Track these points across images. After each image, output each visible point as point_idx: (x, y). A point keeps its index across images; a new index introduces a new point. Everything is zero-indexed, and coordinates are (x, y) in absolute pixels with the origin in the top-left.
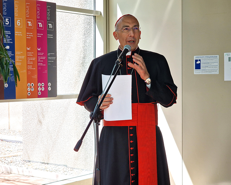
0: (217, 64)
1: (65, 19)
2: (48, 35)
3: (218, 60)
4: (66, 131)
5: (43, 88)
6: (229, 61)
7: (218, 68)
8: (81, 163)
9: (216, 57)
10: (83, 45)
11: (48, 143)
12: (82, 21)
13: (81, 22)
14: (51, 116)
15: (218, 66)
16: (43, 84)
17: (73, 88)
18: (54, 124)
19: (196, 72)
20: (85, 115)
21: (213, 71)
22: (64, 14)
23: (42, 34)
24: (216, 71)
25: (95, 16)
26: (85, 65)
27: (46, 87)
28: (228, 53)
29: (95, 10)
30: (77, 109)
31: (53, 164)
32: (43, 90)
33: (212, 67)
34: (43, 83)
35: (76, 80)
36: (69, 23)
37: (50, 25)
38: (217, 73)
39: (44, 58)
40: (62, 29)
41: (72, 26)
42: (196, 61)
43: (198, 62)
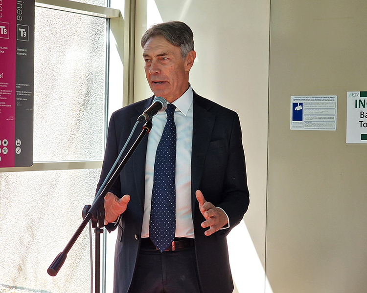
0: (334, 112)
1: (54, 23)
2: (18, 50)
3: (335, 105)
4: (52, 228)
5: (5, 148)
6: (356, 107)
7: (335, 120)
8: (77, 288)
9: (332, 98)
10: (86, 72)
11: (17, 249)
12: (86, 27)
13: (83, 29)
14: (24, 200)
15: (336, 115)
16: (5, 142)
17: (67, 150)
18: (30, 214)
19: (294, 126)
20: (86, 200)
21: (326, 125)
22: (53, 14)
23: (7, 48)
24: (331, 125)
25: (109, 19)
26: (89, 108)
27: (11, 147)
28: (354, 92)
29: (110, 6)
30: (73, 188)
31: (26, 289)
32: (5, 153)
33: (324, 118)
34: (5, 140)
35: (72, 136)
36: (61, 31)
37: (22, 30)
38: (334, 128)
39: (9, 92)
40: (48, 41)
41: (66, 37)
42: (295, 105)
43: (298, 108)
